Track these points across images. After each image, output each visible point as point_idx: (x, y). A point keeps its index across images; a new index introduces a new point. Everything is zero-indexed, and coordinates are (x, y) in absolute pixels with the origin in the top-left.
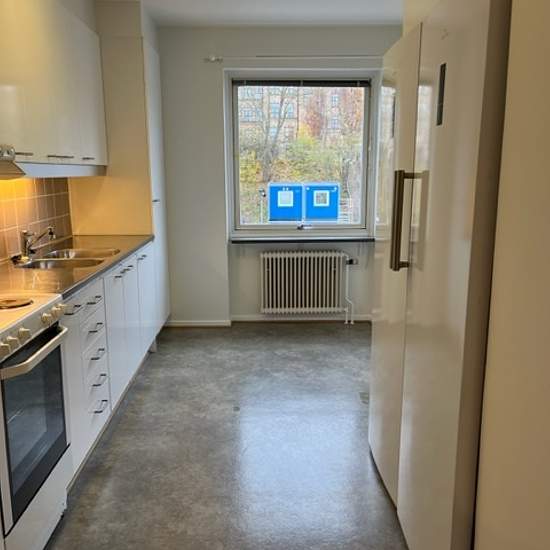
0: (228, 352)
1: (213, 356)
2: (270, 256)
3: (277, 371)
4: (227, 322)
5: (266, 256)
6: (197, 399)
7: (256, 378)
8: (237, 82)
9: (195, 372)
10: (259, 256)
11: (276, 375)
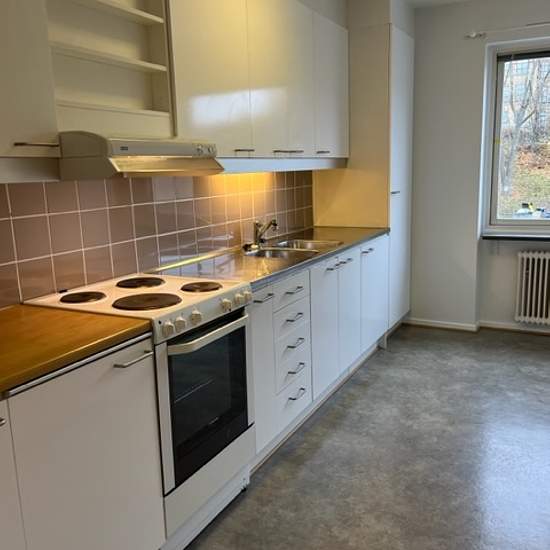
0: (463, 360)
1: (445, 362)
2: (531, 256)
3: (514, 390)
4: (472, 327)
5: (525, 255)
6: (409, 405)
7: (485, 394)
8: (503, 58)
9: (419, 376)
10: (516, 255)
11: (511, 394)
